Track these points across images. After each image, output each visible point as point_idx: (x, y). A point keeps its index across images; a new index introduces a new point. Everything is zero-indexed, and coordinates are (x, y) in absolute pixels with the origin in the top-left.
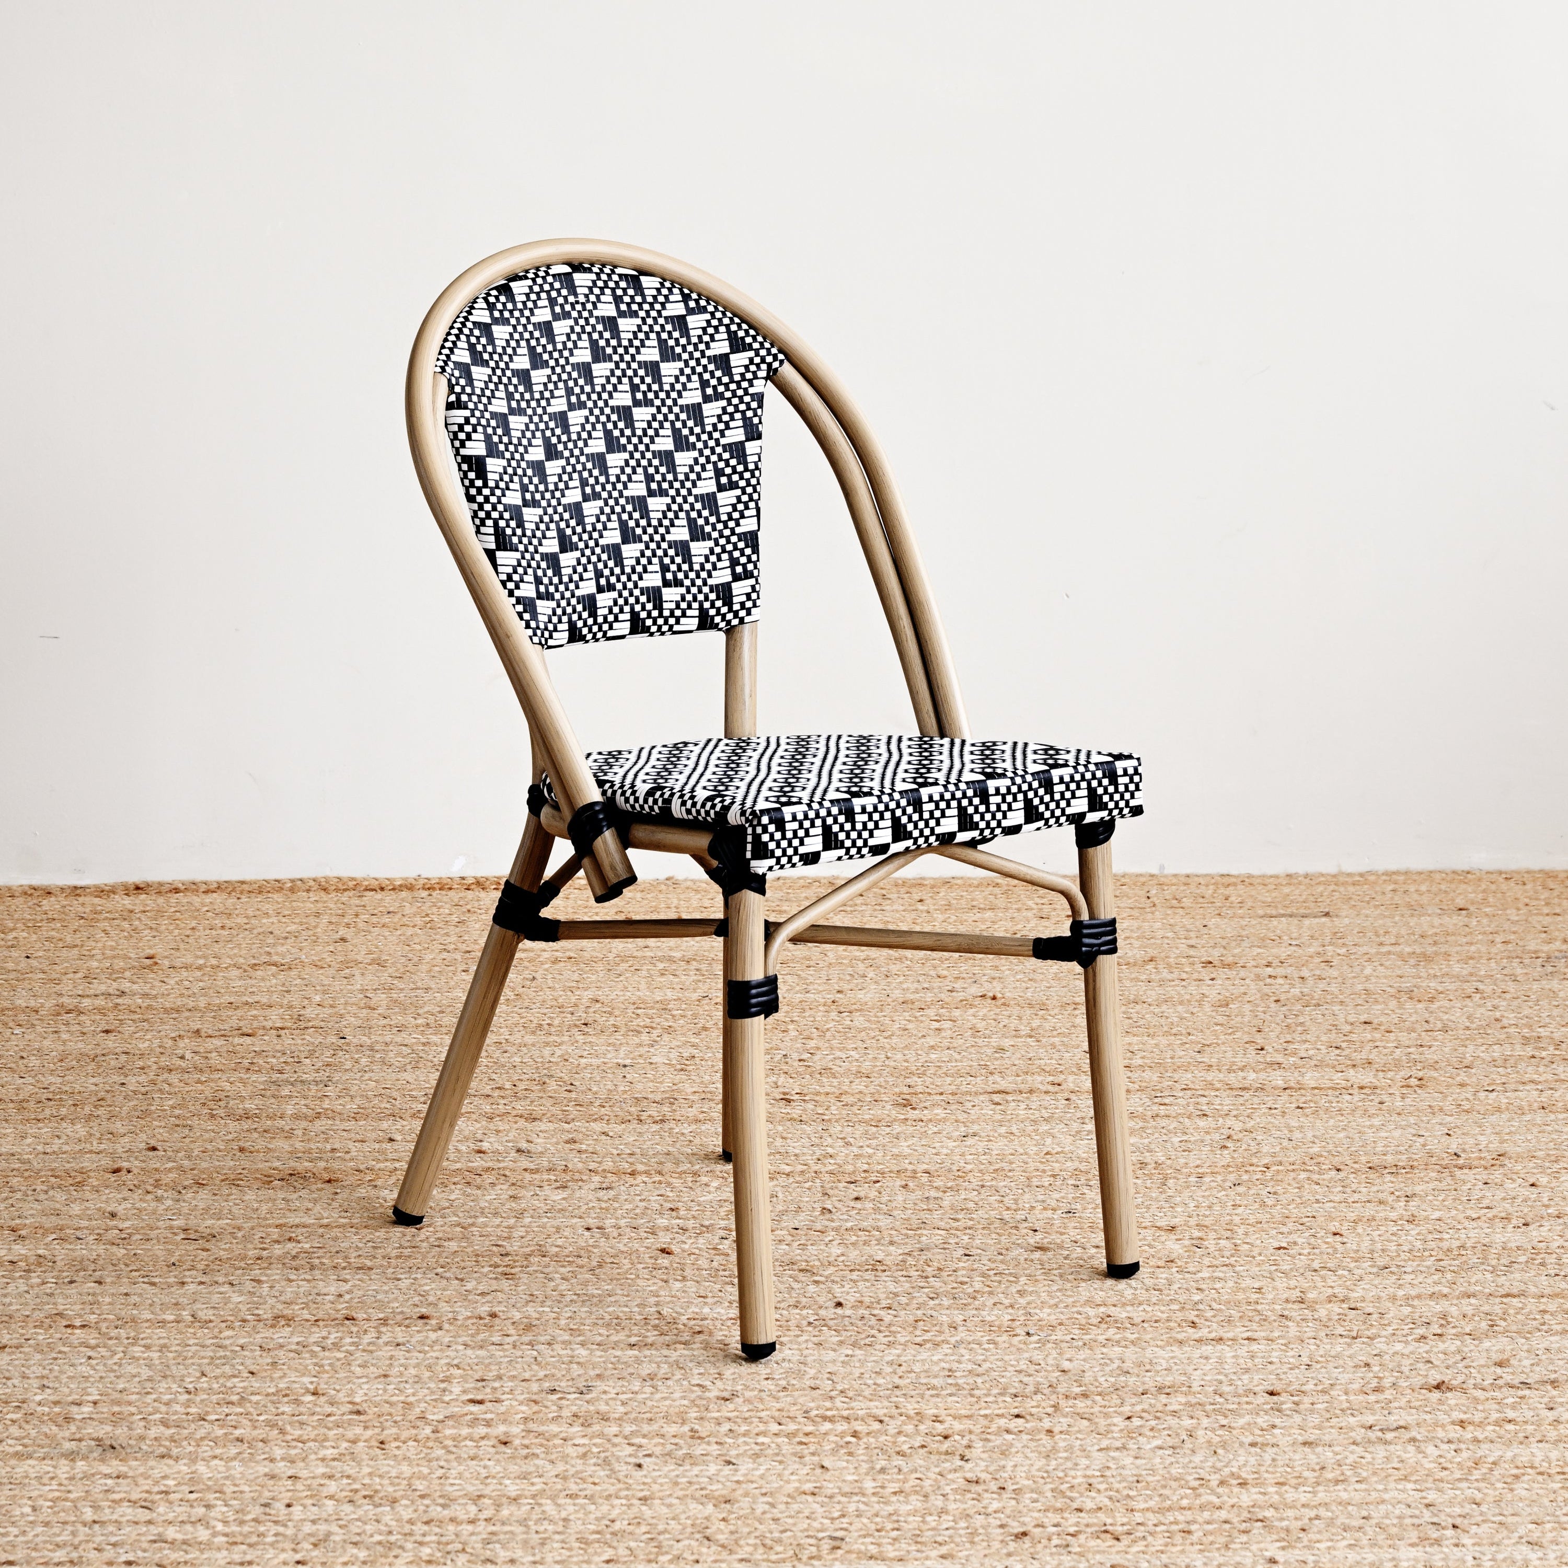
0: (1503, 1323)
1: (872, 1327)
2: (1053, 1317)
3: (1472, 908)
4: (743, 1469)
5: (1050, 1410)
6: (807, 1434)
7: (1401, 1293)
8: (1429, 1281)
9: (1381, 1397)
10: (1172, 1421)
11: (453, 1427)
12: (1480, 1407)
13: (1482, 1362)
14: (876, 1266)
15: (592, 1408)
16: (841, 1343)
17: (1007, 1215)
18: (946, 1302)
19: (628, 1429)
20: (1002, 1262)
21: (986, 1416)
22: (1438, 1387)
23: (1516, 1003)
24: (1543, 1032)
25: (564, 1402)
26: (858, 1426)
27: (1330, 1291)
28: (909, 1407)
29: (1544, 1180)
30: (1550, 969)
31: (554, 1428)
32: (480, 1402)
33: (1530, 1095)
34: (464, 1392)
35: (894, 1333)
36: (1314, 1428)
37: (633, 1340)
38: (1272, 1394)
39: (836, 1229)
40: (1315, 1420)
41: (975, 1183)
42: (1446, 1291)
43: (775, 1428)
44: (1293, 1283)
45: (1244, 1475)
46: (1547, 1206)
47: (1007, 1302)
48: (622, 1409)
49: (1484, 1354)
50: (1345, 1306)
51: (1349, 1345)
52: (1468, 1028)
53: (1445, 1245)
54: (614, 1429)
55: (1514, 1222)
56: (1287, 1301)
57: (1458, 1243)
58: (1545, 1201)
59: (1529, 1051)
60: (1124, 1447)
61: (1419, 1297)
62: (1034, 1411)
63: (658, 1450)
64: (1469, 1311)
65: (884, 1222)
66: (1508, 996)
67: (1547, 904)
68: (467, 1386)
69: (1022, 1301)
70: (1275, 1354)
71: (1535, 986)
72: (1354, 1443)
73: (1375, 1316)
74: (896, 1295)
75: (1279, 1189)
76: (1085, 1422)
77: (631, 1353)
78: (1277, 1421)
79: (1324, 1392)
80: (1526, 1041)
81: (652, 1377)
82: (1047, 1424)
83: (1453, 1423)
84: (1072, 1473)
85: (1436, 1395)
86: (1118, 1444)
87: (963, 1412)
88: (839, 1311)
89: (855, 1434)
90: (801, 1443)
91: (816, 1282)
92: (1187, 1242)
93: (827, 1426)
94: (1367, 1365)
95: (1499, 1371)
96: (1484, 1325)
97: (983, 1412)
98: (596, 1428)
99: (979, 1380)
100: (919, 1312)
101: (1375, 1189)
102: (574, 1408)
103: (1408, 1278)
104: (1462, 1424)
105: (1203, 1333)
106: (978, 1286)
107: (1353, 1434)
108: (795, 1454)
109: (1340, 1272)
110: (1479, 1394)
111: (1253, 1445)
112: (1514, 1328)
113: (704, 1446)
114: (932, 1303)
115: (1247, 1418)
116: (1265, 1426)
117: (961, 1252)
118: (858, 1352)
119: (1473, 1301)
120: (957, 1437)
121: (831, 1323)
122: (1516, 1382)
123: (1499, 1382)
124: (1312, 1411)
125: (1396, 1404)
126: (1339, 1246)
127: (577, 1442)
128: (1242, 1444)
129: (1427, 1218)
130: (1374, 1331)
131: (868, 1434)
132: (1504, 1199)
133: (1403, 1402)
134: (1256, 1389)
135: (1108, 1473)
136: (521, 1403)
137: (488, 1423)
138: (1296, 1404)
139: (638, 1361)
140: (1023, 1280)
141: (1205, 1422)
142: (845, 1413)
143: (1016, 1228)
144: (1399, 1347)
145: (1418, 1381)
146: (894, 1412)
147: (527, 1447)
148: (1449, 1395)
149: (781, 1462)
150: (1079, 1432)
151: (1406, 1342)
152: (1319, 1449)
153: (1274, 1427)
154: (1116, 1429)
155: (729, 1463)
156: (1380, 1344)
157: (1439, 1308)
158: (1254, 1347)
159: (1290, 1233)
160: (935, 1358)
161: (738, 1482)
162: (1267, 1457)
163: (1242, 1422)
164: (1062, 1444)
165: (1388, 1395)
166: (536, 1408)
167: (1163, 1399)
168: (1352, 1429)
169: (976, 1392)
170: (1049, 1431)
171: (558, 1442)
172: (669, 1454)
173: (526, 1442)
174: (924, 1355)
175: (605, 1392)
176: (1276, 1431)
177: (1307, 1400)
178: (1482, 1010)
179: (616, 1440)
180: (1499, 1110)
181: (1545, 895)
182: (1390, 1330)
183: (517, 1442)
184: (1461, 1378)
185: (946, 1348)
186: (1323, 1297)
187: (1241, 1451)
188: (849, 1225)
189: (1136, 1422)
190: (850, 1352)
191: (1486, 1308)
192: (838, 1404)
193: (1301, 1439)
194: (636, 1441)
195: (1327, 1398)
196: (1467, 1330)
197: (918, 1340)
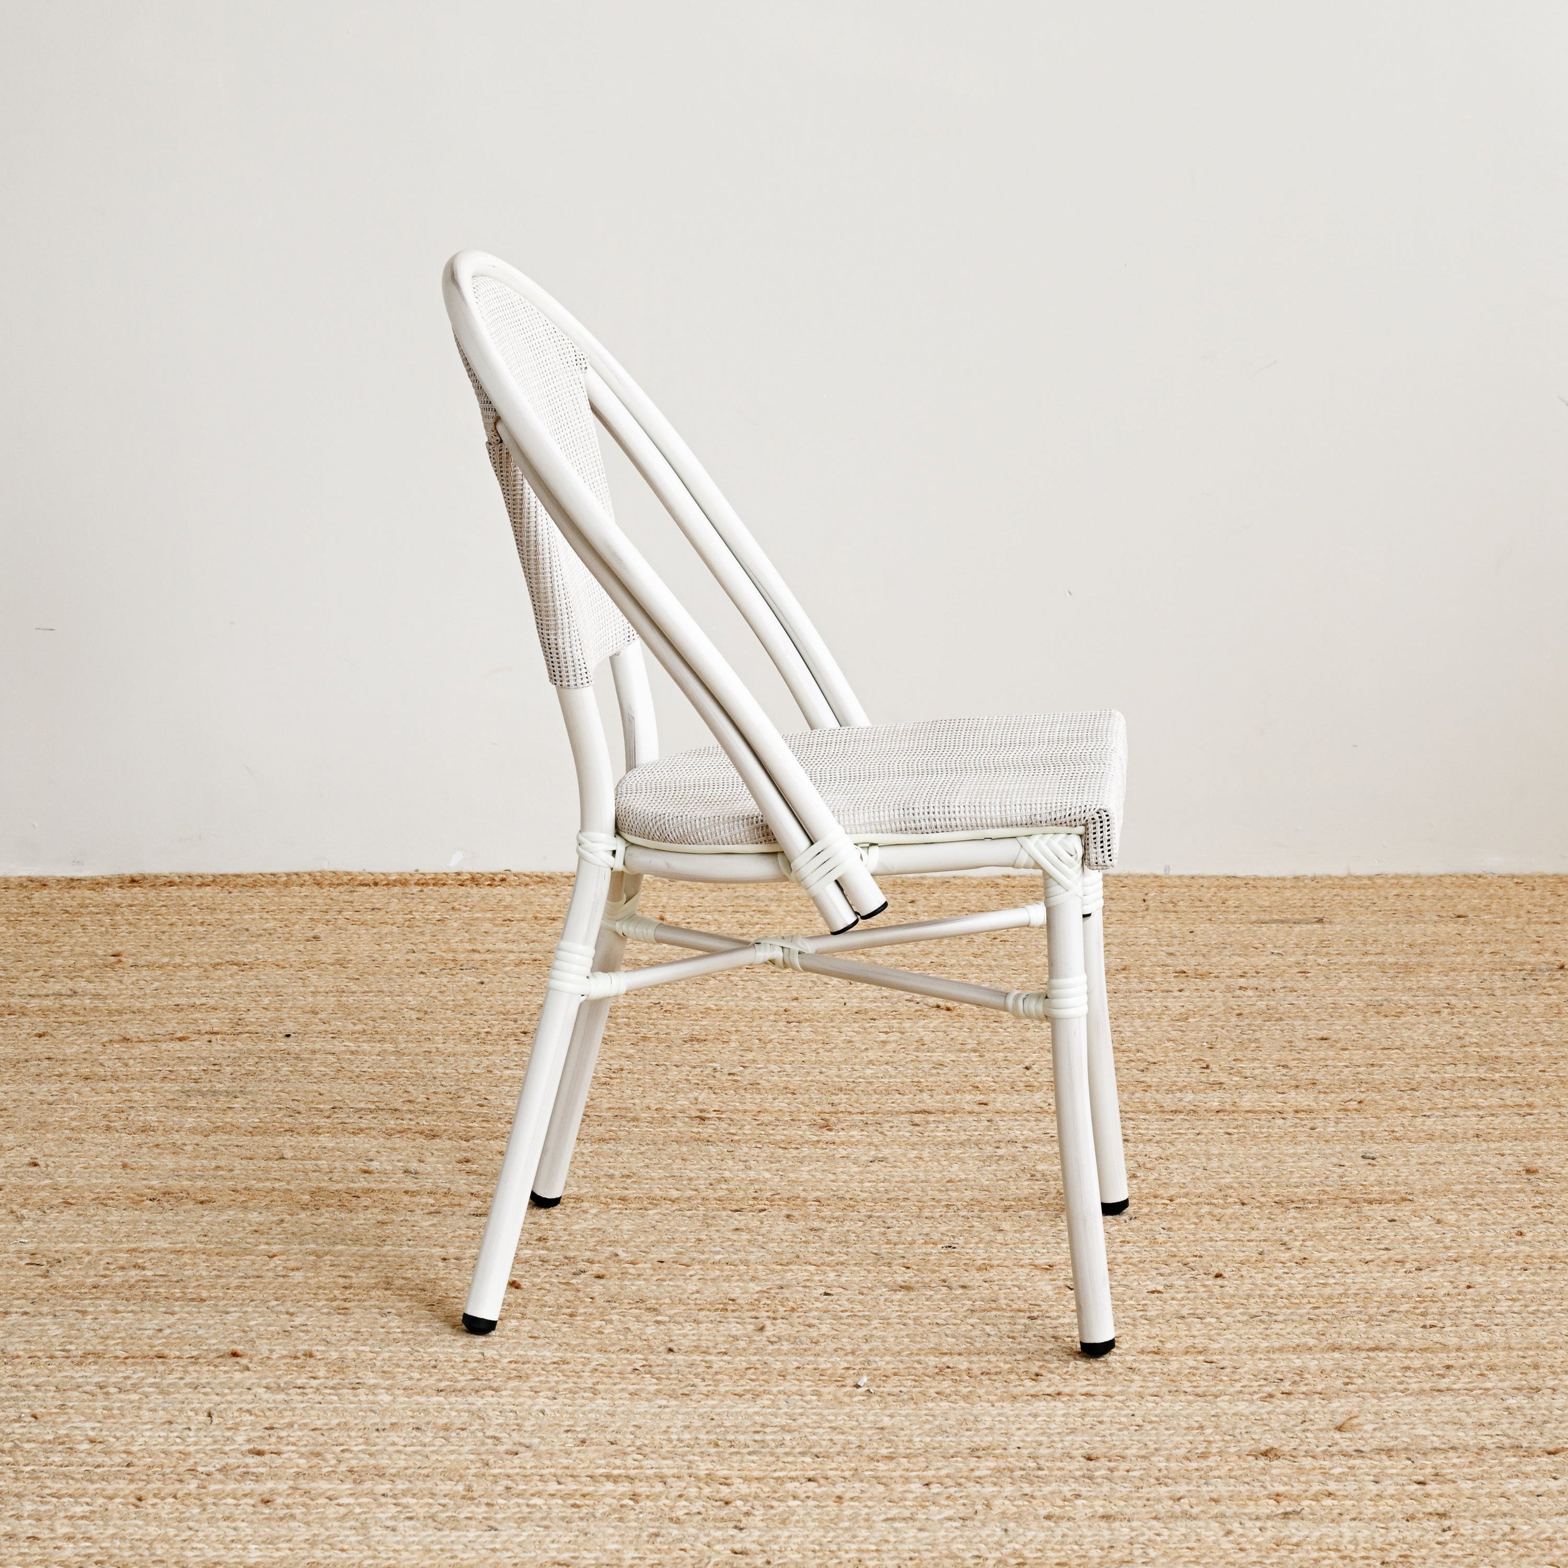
0: (1360, 1381)
1: (697, 1375)
2: (891, 1366)
3: (1471, 916)
4: (504, 1536)
5: (847, 1474)
6: (584, 1496)
7: (1265, 1344)
8: (1298, 1331)
9: (1204, 1464)
10: (973, 1489)
11: (221, 1482)
12: (1303, 1479)
13: (1323, 1425)
14: (726, 1306)
15: (372, 1462)
16: (659, 1391)
17: (885, 1249)
18: (786, 1346)
19: (401, 1485)
20: (861, 1302)
21: (777, 1479)
22: (1265, 1454)
23: (1484, 1020)
24: (1503, 1052)
25: (347, 1455)
26: (642, 1488)
27: (1190, 1342)
28: (703, 1466)
29: (1452, 1217)
30: (1531, 982)
31: (323, 1485)
32: (260, 1453)
33: (1469, 1121)
34: (249, 1441)
35: (717, 1383)
36: (1121, 1498)
37: (442, 1385)
38: (1089, 1459)
39: (701, 1262)
40: (1123, 1489)
41: (864, 1212)
42: (1311, 1342)
43: (553, 1487)
44: (1154, 1331)
45: (1026, 1553)
46: (1448, 1248)
47: (849, 1348)
48: (402, 1463)
49: (1329, 1416)
50: (1201, 1358)
51: (1190, 1403)
52: (1426, 1046)
53: (1327, 1291)
54: (384, 1487)
55: (1408, 1266)
56: (1142, 1352)
57: (1341, 1290)
58: (1447, 1241)
59: (1482, 1072)
60: (912, 1518)
61: (1281, 1350)
62: (831, 1473)
63: (421, 1512)
64: (1328, 1365)
65: (756, 1254)
66: (1478, 1012)
67: (1551, 911)
68: (254, 1434)
69: (866, 1347)
70: (1109, 1412)
71: (1511, 1001)
72: (1155, 1518)
73: (1227, 1371)
74: (736, 1338)
75: (1175, 1225)
76: (881, 1488)
77: (435, 1399)
78: (1084, 1491)
79: (1144, 1457)
80: (1483, 1061)
81: (446, 1428)
82: (838, 1490)
83: (1269, 1497)
84: (846, 1547)
85: (1262, 1462)
86: (907, 1513)
87: (756, 1474)
88: (670, 1357)
89: (635, 1497)
90: (574, 1506)
91: (658, 1322)
92: (1060, 1283)
93: (609, 1486)
94: (1201, 1427)
95: (1337, 1435)
96: (1339, 1383)
97: (776, 1474)
98: (368, 1485)
99: (788, 1437)
100: (755, 1358)
101: (1273, 1225)
102: (354, 1463)
103: (1277, 1327)
104: (1277, 1497)
105: (1043, 1386)
106: (825, 1329)
107: (1158, 1507)
108: (563, 1519)
109: (1208, 1320)
110: (1307, 1462)
111: (1048, 1517)
112: (1370, 1386)
113: (473, 1508)
114: (771, 1347)
115: (1054, 1486)
116: (1069, 1495)
117: (822, 1290)
118: (673, 1402)
119: (1336, 1355)
120: (739, 1503)
121: (656, 1370)
122: (1350, 1450)
123: (1334, 1449)
124: (1125, 1479)
125: (1216, 1473)
126: (1216, 1290)
127: (341, 1501)
128: (1036, 1518)
129: (1319, 1260)
130: (1220, 1387)
131: (648, 1497)
132: (1405, 1239)
133: (1223, 1471)
134: (1075, 1453)
135: (884, 1547)
136: (302, 1455)
137: (258, 1478)
138: (1111, 1470)
139: (440, 1408)
140: (875, 1323)
141: (1009, 1489)
142: (632, 1472)
143: (889, 1265)
144: (1242, 1406)
145: (1247, 1445)
146: (685, 1472)
147: (288, 1506)
148: (1275, 1463)
149: (547, 1527)
150: (870, 1499)
151: (1252, 1402)
152: (1116, 1525)
153: (1078, 1496)
154: (910, 1496)
155: (491, 1528)
156: (1222, 1403)
157: (1298, 1363)
158: (1090, 1403)
159: (1170, 1275)
160: (750, 1411)
161: (494, 1550)
162: (1059, 1532)
163: (1047, 1490)
164: (848, 1512)
165: (1211, 1462)
166: (315, 1461)
167: (973, 1462)
168: (1159, 1500)
169: (780, 1451)
170: (840, 1498)
171: (322, 1501)
172: (433, 1518)
173: (289, 1501)
174: (742, 1407)
175: (394, 1444)
176: (1079, 1502)
177: (1124, 1466)
178: (1447, 1027)
179: (383, 1500)
180: (1431, 1137)
181: (1552, 901)
182: (1238, 1386)
183: (279, 1500)
184: (1294, 1444)
185: (765, 1400)
186: (1182, 1347)
187: (1034, 1525)
188: (718, 1257)
189: (935, 1488)
190: (664, 1403)
191: (1348, 1363)
192: (630, 1462)
193: (1101, 1511)
194: (404, 1501)
195: (1145, 1464)
196: (1319, 1388)
197: (739, 1390)
